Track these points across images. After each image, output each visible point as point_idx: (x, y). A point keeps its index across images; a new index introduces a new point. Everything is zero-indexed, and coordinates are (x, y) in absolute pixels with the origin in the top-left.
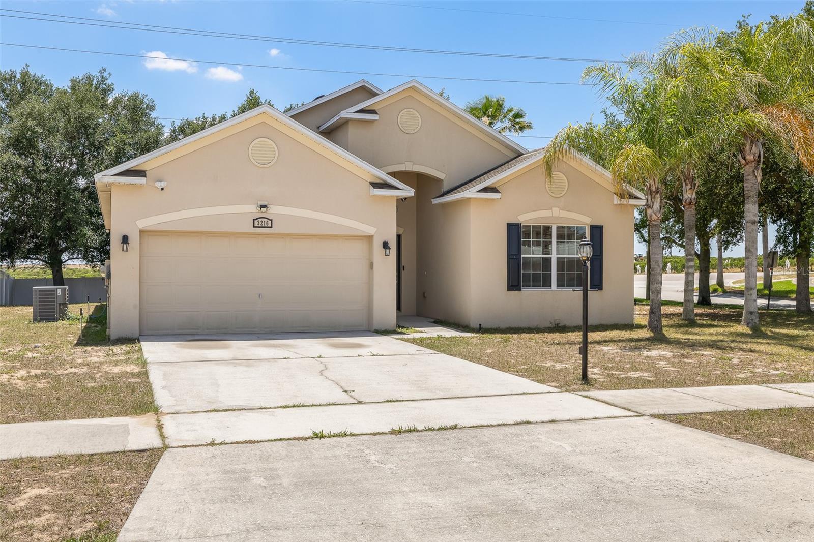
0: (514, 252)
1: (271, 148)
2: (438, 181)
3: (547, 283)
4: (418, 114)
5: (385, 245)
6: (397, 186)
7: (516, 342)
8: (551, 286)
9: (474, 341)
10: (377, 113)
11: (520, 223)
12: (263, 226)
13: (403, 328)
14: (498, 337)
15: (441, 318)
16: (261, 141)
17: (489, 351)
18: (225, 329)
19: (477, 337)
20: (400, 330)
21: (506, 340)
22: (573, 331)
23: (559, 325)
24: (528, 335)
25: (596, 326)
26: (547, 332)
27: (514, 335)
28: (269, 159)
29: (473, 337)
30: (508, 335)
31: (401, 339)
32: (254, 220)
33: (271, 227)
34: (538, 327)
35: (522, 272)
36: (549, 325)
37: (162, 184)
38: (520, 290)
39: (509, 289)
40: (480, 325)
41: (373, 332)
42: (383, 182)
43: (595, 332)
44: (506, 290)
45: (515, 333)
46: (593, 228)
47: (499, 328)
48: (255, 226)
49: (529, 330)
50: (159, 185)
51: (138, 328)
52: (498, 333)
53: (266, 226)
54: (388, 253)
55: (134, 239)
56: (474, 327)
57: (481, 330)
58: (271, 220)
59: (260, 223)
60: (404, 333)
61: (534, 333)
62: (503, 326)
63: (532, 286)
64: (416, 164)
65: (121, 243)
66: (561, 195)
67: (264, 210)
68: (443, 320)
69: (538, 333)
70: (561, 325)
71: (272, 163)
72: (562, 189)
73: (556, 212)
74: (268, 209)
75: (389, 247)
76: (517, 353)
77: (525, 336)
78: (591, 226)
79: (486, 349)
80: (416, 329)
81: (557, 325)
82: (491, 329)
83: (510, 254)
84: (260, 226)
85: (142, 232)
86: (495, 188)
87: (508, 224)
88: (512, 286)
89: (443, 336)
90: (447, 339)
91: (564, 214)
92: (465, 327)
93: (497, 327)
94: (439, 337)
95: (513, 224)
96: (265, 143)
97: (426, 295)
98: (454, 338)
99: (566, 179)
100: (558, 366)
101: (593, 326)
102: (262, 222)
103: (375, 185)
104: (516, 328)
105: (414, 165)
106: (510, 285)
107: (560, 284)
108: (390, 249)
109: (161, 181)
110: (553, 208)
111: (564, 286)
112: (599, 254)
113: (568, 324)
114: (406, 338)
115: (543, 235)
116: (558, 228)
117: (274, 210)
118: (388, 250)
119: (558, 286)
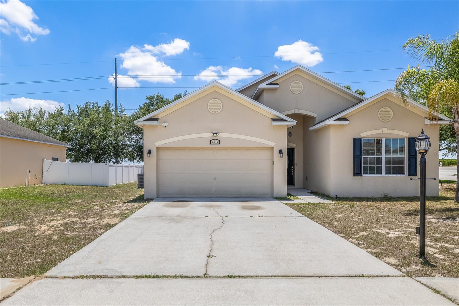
0: (358, 154)
1: (219, 104)
2: (313, 118)
3: (379, 171)
4: (301, 83)
5: (280, 152)
6: (286, 120)
7: (358, 208)
8: (382, 173)
9: (331, 206)
10: (278, 84)
11: (361, 137)
12: (215, 143)
13: (291, 196)
14: (346, 204)
15: (315, 190)
16: (214, 101)
17: (339, 216)
18: (198, 195)
19: (333, 203)
20: (289, 197)
21: (352, 206)
22: (397, 201)
23: (387, 196)
24: (366, 203)
25: (412, 197)
26: (379, 201)
27: (357, 202)
28: (218, 109)
29: (330, 204)
30: (353, 202)
31: (286, 204)
32: (211, 140)
33: (219, 144)
34: (373, 197)
35: (363, 166)
36: (380, 196)
37: (166, 124)
38: (362, 176)
39: (354, 175)
40: (336, 196)
41: (274, 198)
42: (279, 118)
43: (413, 201)
44: (353, 175)
45: (358, 201)
46: (410, 139)
47: (348, 197)
48: (211, 143)
49: (368, 199)
50: (164, 125)
51: (156, 194)
52: (347, 200)
53: (217, 143)
54: (282, 156)
55: (154, 151)
56: (333, 196)
57: (337, 198)
58: (220, 140)
59: (214, 142)
60: (290, 200)
61: (371, 202)
62: (351, 196)
63: (369, 174)
64: (300, 110)
65: (147, 153)
66: (389, 120)
67: (215, 135)
68: (316, 191)
69: (373, 201)
70: (389, 196)
71: (219, 111)
72: (389, 117)
73: (385, 130)
74: (217, 135)
75: (282, 153)
76: (359, 219)
77: (365, 203)
78: (408, 138)
79: (337, 214)
80: (298, 197)
81: (386, 196)
82: (343, 198)
83: (355, 155)
84: (214, 143)
85: (158, 148)
86: (346, 118)
87: (353, 138)
88: (356, 173)
89: (311, 202)
90: (314, 204)
91: (390, 131)
92: (328, 196)
93: (347, 196)
94: (309, 203)
95: (357, 138)
96: (216, 101)
97: (307, 178)
98: (318, 203)
99: (392, 111)
100: (392, 234)
101: (410, 197)
102: (215, 142)
103: (274, 120)
104: (359, 198)
105: (299, 110)
106: (355, 173)
107: (388, 172)
108: (283, 154)
109: (165, 123)
110: (383, 128)
111: (390, 173)
112: (414, 154)
113: (393, 195)
114: (289, 203)
115: (376, 144)
116: (386, 140)
117: (221, 135)
118: (282, 155)
119: (386, 173)
